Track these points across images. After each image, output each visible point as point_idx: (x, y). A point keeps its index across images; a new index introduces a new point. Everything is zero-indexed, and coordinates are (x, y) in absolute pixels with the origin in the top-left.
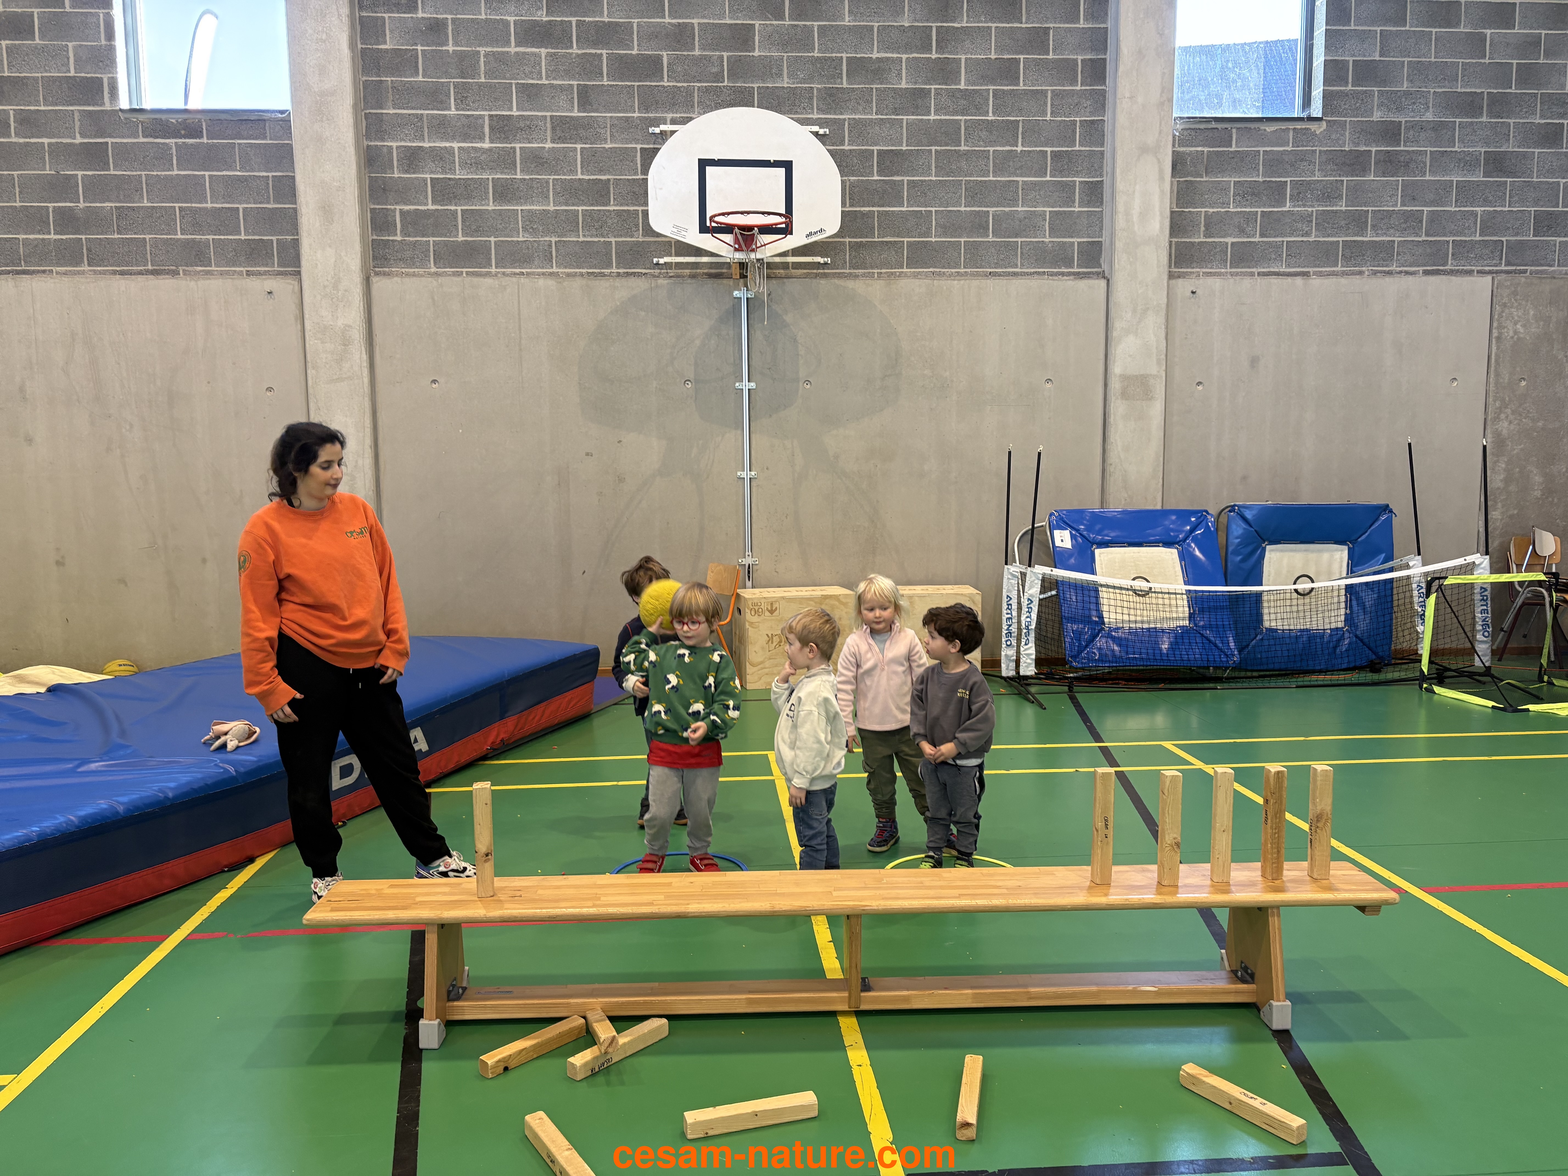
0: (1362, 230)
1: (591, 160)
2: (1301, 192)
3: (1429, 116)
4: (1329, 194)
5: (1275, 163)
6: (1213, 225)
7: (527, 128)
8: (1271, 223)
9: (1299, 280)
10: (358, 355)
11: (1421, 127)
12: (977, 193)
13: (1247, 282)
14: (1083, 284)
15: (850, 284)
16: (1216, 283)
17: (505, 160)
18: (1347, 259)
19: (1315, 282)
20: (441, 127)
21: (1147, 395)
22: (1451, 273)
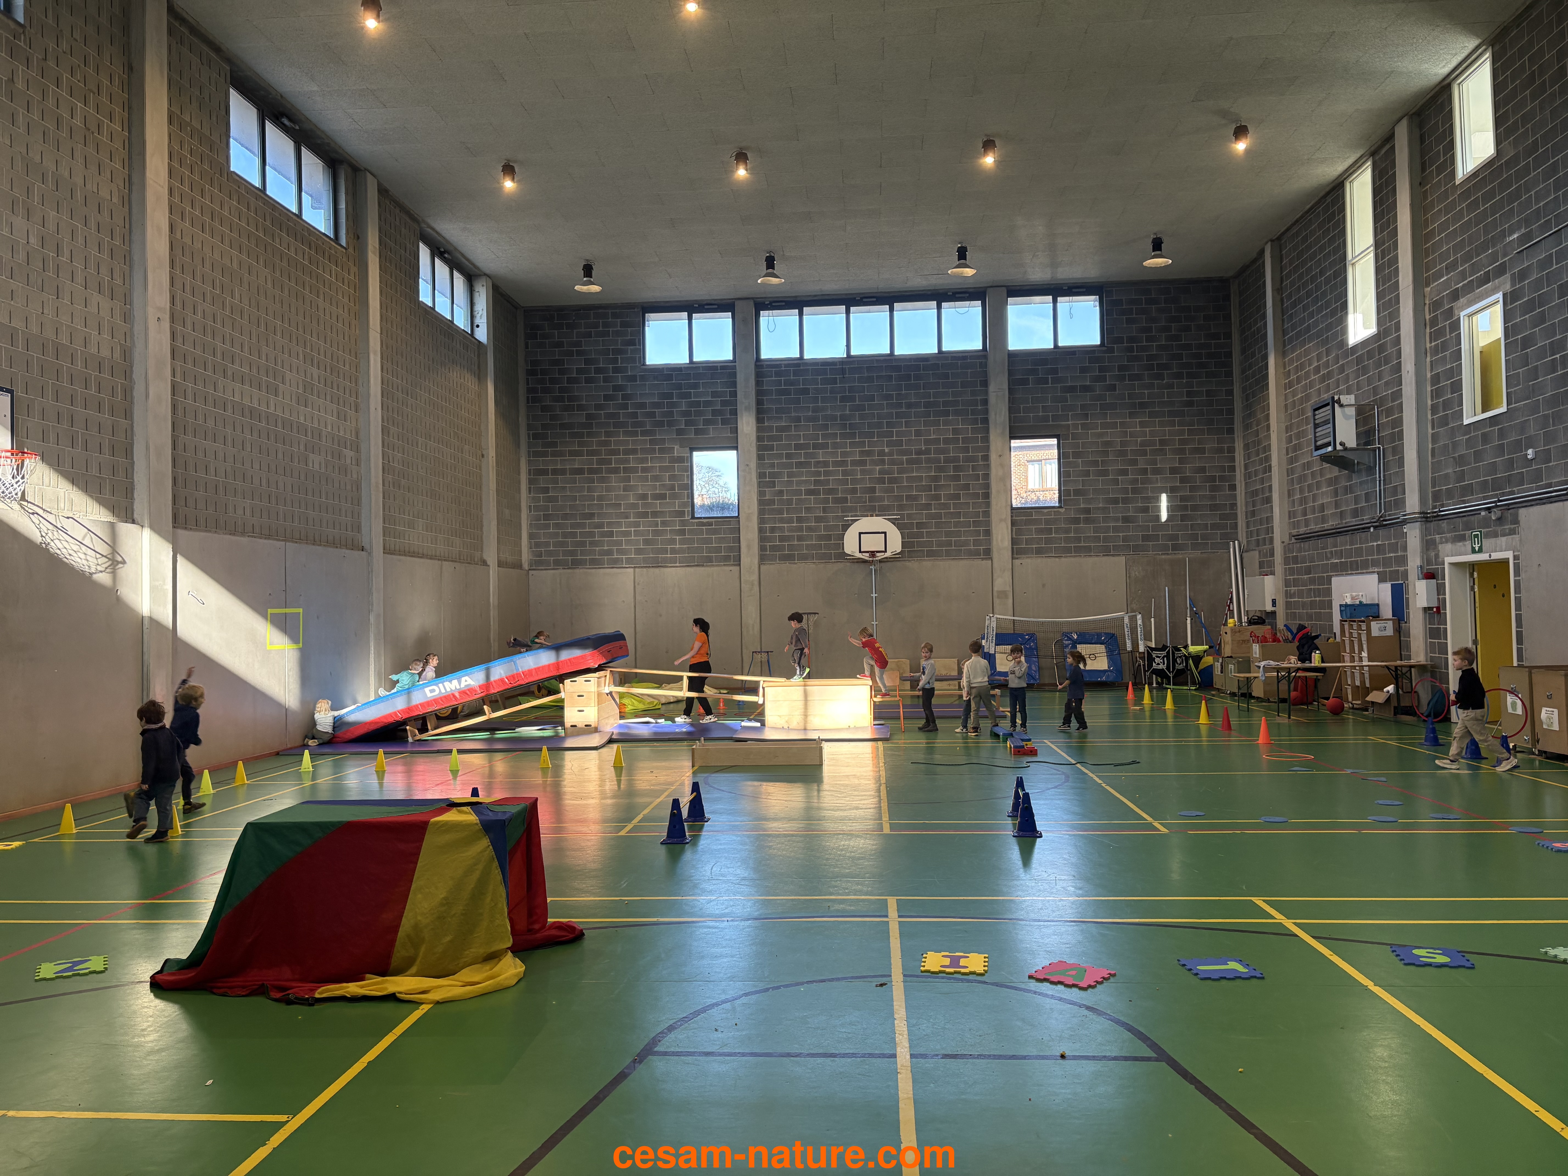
0: (1080, 542)
1: (826, 528)
2: (1057, 531)
3: (1101, 505)
4: (1067, 531)
5: (1047, 522)
6: (1028, 542)
7: (807, 519)
8: (1048, 541)
9: (1057, 559)
10: (756, 588)
11: (1098, 508)
12: (948, 534)
13: (1039, 560)
14: (984, 562)
15: (907, 564)
16: (1029, 560)
17: (800, 529)
18: (1075, 552)
19: (1063, 559)
20: (782, 520)
21: (1006, 597)
22: (1113, 555)
